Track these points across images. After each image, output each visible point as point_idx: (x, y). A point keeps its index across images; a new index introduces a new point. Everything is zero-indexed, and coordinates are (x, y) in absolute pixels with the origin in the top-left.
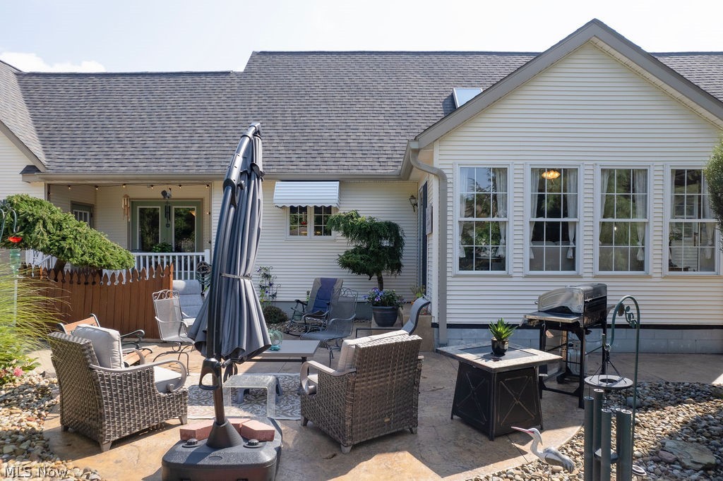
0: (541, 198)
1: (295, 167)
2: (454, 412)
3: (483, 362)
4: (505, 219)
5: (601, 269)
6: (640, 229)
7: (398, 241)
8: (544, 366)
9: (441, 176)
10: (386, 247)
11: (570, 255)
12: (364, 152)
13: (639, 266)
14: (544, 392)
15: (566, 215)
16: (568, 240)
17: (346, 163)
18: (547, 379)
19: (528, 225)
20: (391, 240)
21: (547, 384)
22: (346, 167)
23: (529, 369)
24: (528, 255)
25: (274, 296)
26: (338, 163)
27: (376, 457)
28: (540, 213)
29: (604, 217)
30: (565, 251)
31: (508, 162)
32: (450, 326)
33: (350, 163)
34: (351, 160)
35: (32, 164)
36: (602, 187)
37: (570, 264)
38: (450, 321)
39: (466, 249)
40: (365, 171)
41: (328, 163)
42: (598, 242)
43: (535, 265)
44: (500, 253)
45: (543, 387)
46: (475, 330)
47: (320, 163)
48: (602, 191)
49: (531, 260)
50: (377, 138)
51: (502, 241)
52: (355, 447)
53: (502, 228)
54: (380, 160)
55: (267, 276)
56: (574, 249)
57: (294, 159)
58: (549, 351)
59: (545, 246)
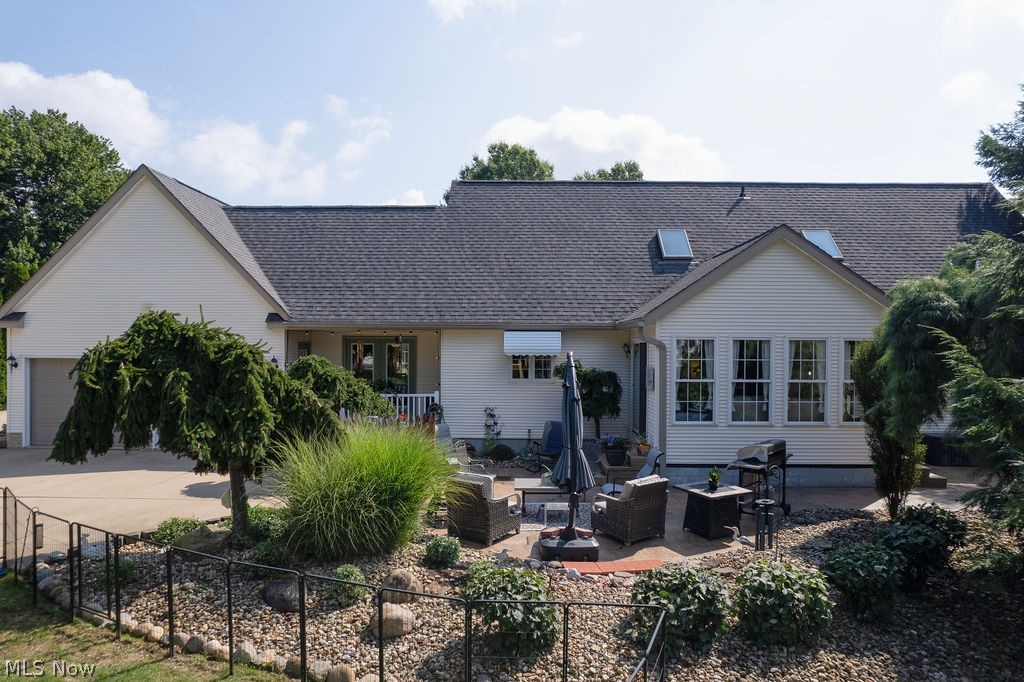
0: (741, 364)
1: (518, 318)
2: (685, 526)
3: (705, 494)
4: (711, 381)
5: (789, 420)
6: (820, 387)
7: (618, 389)
8: (742, 497)
9: (661, 347)
10: (605, 393)
11: (765, 409)
12: (580, 301)
13: (820, 417)
14: (743, 515)
15: (761, 377)
16: (763, 394)
17: (565, 314)
18: (744, 506)
19: (731, 385)
20: (609, 387)
21: (744, 509)
22: (565, 318)
23: (732, 498)
24: (730, 409)
25: (498, 434)
26: (557, 314)
27: (645, 550)
28: (740, 375)
29: (792, 378)
30: (761, 406)
31: (714, 335)
32: (669, 466)
33: (568, 314)
34: (568, 310)
35: (273, 311)
36: (790, 353)
37: (764, 416)
38: (669, 461)
39: (681, 404)
40: (583, 322)
41: (549, 313)
42: (787, 398)
43: (736, 416)
44: (709, 407)
45: (741, 511)
46: (689, 469)
47: (540, 313)
48: (790, 358)
49: (733, 413)
50: (590, 286)
51: (710, 397)
52: (633, 543)
53: (710, 389)
54: (596, 310)
55: (492, 416)
56: (767, 404)
57: (516, 309)
58: (744, 487)
59: (745, 401)
